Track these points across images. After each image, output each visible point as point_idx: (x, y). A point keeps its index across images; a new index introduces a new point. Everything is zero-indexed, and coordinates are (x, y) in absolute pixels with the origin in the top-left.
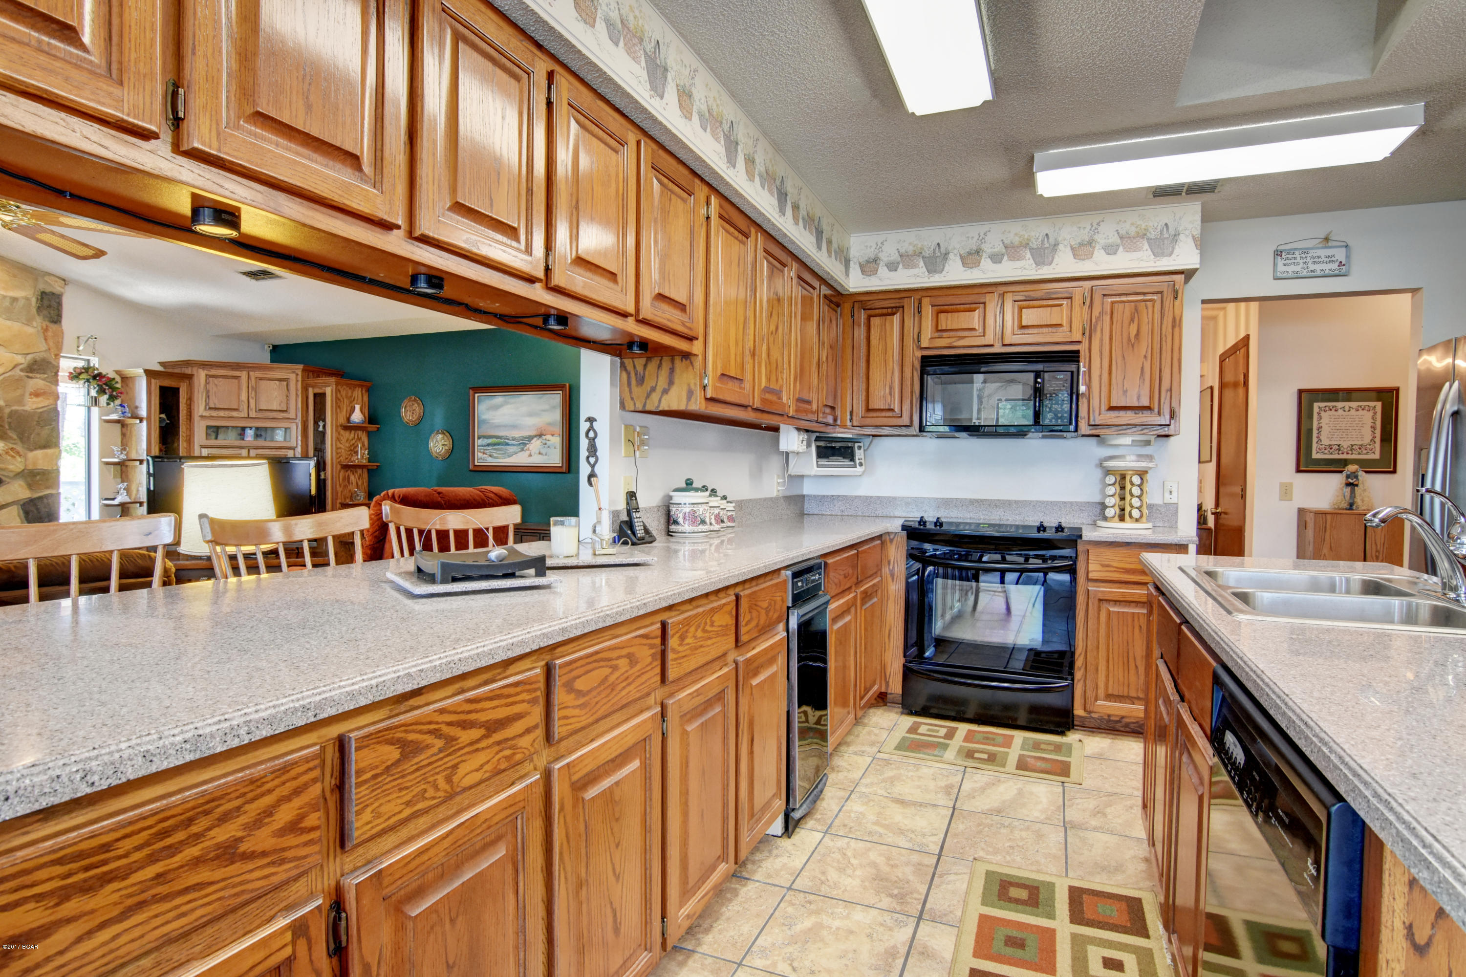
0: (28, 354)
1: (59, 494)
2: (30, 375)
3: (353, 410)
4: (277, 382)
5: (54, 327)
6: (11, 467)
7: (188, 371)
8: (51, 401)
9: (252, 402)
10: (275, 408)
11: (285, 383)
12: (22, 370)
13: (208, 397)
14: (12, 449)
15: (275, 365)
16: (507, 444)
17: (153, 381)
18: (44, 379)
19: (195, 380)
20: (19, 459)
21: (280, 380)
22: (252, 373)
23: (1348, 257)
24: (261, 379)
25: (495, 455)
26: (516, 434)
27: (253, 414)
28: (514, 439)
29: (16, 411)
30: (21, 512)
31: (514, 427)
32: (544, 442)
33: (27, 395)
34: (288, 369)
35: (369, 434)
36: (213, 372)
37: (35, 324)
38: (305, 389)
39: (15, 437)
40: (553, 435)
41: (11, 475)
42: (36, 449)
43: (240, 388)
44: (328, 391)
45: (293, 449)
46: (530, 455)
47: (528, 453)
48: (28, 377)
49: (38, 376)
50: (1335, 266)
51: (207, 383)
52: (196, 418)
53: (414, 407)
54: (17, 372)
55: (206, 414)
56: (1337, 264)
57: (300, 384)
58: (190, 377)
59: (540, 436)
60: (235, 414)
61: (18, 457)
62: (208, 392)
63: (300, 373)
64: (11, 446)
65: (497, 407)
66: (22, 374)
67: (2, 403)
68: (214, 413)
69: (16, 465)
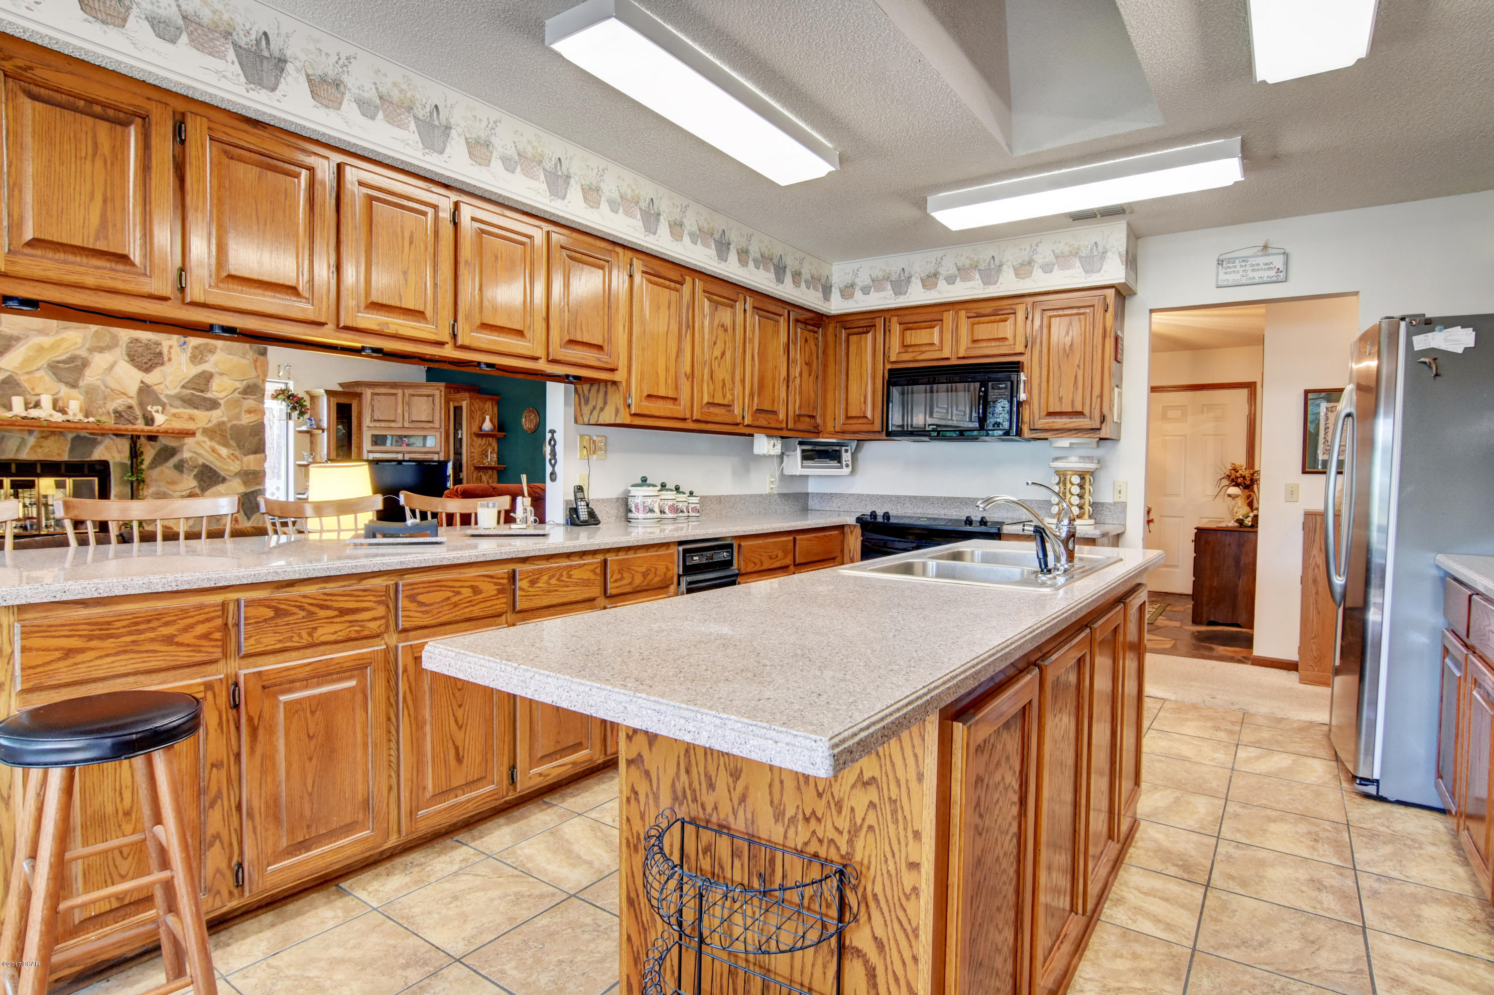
0: (243, 380)
1: (265, 489)
2: (245, 396)
3: (484, 420)
4: (426, 398)
5: (261, 358)
6: (232, 468)
7: (358, 390)
8: (259, 417)
9: (406, 415)
10: (423, 419)
11: (431, 398)
12: (239, 393)
13: (373, 411)
14: (233, 454)
15: (429, 383)
17: (332, 399)
18: (254, 400)
19: (364, 396)
20: (237, 462)
21: (428, 396)
22: (406, 391)
23: (1287, 264)
24: (413, 395)
27: (407, 425)
29: (236, 425)
33: (243, 412)
34: (433, 386)
35: (499, 440)
36: (377, 390)
37: (248, 357)
38: (447, 402)
39: (234, 445)
41: (232, 474)
42: (249, 454)
43: (397, 403)
44: (464, 404)
45: (438, 453)
48: (244, 398)
49: (251, 397)
50: (1272, 273)
51: (372, 400)
52: (365, 429)
53: (531, 417)
54: (236, 395)
55: (372, 425)
56: (1275, 270)
57: (443, 398)
58: (359, 395)
60: (393, 425)
61: (236, 460)
62: (373, 407)
63: (443, 389)
64: (232, 452)
66: (240, 396)
67: (225, 419)
68: (377, 424)
69: (235, 467)
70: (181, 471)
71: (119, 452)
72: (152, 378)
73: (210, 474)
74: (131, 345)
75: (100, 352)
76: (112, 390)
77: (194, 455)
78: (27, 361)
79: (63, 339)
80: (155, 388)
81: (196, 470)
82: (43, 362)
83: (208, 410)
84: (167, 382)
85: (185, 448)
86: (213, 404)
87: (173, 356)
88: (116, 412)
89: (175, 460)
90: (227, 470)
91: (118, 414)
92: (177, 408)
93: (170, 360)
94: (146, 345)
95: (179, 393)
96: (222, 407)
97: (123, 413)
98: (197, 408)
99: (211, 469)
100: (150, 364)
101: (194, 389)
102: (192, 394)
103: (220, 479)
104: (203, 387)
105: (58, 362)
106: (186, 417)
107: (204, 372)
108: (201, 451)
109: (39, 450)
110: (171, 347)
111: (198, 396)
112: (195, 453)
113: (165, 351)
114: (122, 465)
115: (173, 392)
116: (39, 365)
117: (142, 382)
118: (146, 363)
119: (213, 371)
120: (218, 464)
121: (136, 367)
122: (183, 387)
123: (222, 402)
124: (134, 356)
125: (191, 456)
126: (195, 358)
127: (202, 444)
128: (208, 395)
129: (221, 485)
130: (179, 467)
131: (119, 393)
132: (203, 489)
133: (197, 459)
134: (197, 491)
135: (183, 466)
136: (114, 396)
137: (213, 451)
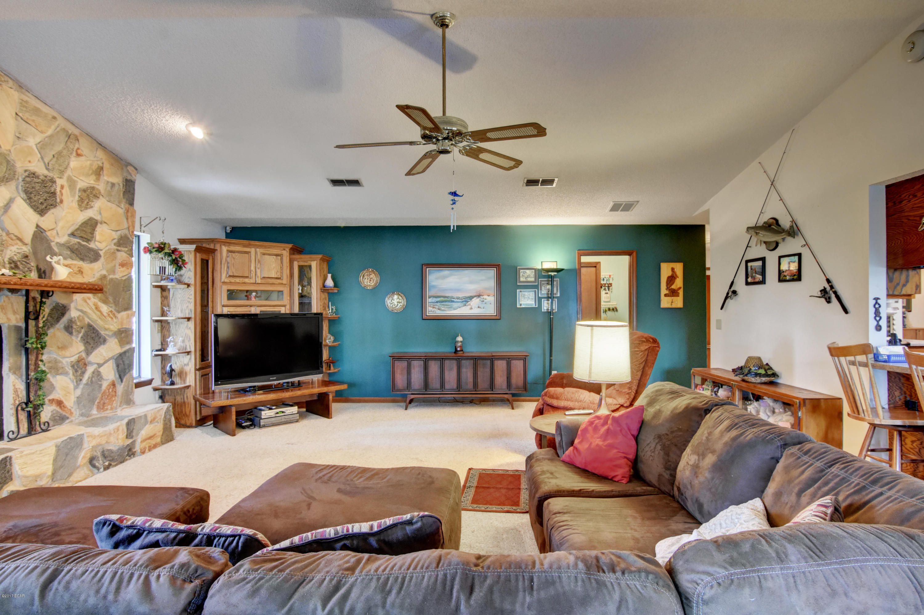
0: (117, 231)
1: (133, 349)
2: (119, 248)
3: (325, 279)
4: (275, 257)
5: (131, 208)
6: (111, 327)
7: (212, 246)
8: (128, 271)
9: (258, 272)
10: (273, 276)
11: (279, 257)
12: (115, 244)
13: (228, 267)
14: (111, 311)
16: (453, 302)
17: (198, 255)
18: (125, 252)
19: (218, 254)
20: (115, 320)
21: (277, 255)
22: (258, 250)
24: (264, 254)
25: (443, 309)
26: (461, 295)
27: (259, 281)
28: (458, 298)
29: (112, 279)
30: (115, 365)
31: (458, 290)
32: (482, 300)
33: (117, 266)
34: (281, 247)
35: (329, 295)
37: (122, 206)
38: (291, 262)
39: (112, 301)
40: (489, 296)
41: (110, 334)
42: (122, 311)
43: (250, 261)
44: (313, 264)
45: (285, 306)
46: (471, 309)
47: (469, 307)
48: (118, 250)
49: (123, 249)
51: (227, 256)
52: (220, 284)
53: (371, 276)
54: (113, 246)
55: (227, 280)
57: (288, 258)
58: (213, 251)
59: (479, 296)
60: (247, 280)
61: (114, 318)
62: (228, 263)
63: (288, 250)
64: (111, 309)
65: (444, 277)
66: (115, 247)
67: (104, 272)
68: (233, 280)
69: (114, 326)
70: (71, 333)
71: (15, 313)
72: (46, 222)
73: (93, 335)
74: (28, 179)
76: (8, 234)
77: (81, 314)
80: (48, 233)
81: (83, 331)
83: (92, 262)
84: (59, 228)
85: (72, 305)
86: (94, 256)
87: (64, 198)
88: (11, 262)
89: (64, 320)
90: (106, 329)
91: (14, 265)
93: (61, 201)
94: (43, 181)
95: (68, 242)
96: (102, 260)
97: (19, 263)
98: (82, 259)
99: (94, 329)
100: (45, 204)
101: (82, 238)
102: (79, 243)
103: (101, 340)
104: (89, 236)
107: (91, 219)
108: (87, 311)
110: (62, 187)
111: (84, 246)
112: (81, 311)
113: (58, 190)
114: (17, 329)
115: (64, 239)
117: (38, 226)
118: (42, 203)
119: (98, 218)
120: (100, 322)
121: (32, 207)
122: (73, 235)
123: (101, 253)
124: (31, 193)
125: (80, 316)
126: (83, 202)
127: (88, 301)
128: (92, 245)
129: (102, 346)
130: (69, 329)
131: (14, 238)
132: (88, 353)
133: (83, 318)
134: (84, 355)
135: (72, 327)
136: (10, 242)
137: (96, 308)
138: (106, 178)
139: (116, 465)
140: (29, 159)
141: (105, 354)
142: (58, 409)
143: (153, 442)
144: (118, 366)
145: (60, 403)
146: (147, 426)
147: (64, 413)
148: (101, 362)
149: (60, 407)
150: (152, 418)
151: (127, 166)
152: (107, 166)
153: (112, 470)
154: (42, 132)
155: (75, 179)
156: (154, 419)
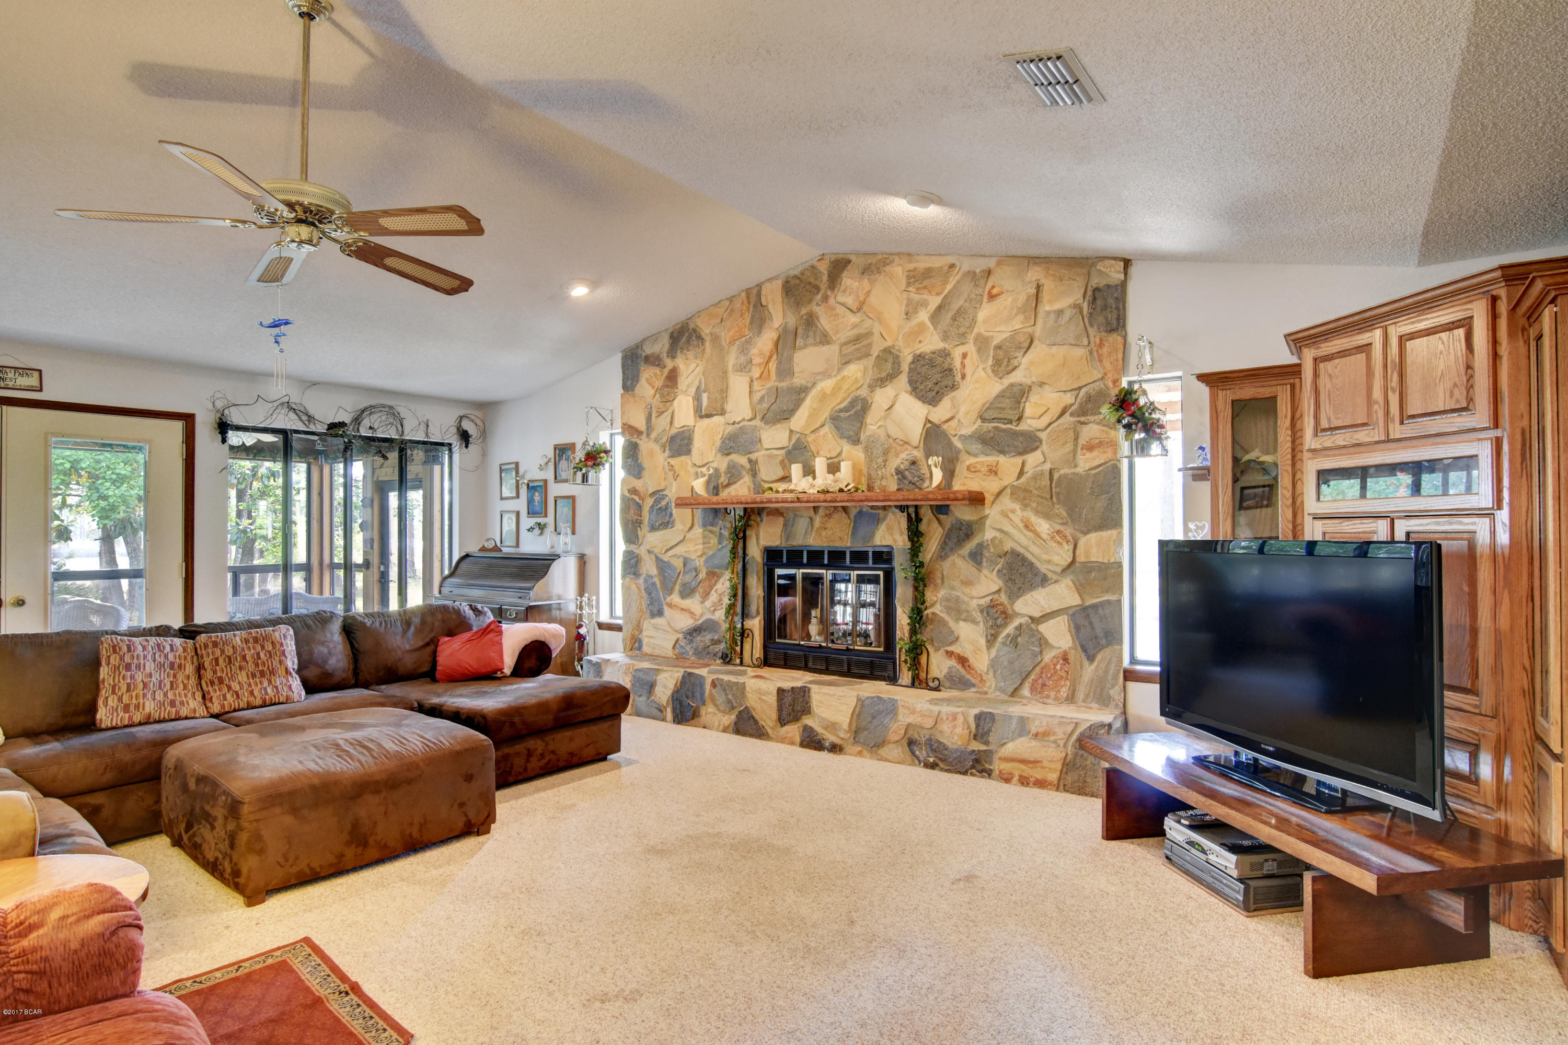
0: (1075, 389)
2: (1082, 419)
4: (1444, 336)
5: (1112, 337)
6: (1056, 559)
8: (1109, 455)
9: (1394, 401)
10: (1443, 407)
11: (1462, 332)
12: (1072, 415)
13: (1317, 406)
14: (1058, 532)
17: (1221, 396)
18: (1101, 423)
19: (1297, 374)
20: (1067, 547)
21: (1451, 328)
22: (1391, 330)
24: (1412, 336)
27: (1397, 431)
29: (1068, 476)
30: (1071, 626)
33: (1078, 451)
34: (1466, 290)
37: (1084, 342)
39: (1064, 514)
41: (1059, 570)
42: (1090, 531)
43: (1370, 373)
48: (1080, 423)
49: (1092, 418)
52: (1303, 457)
54: (1067, 418)
55: (1319, 444)
58: (1296, 371)
60: (1362, 436)
61: (1064, 544)
62: (1321, 396)
63: (1500, 292)
64: (1058, 527)
66: (1074, 420)
67: (1049, 467)
68: (1329, 441)
69: (1063, 556)
70: (981, 564)
72: (939, 413)
73: (1023, 570)
74: (912, 366)
75: (881, 387)
76: (895, 441)
77: (998, 534)
78: (812, 415)
79: (844, 377)
80: (945, 427)
81: (1002, 561)
82: (826, 414)
83: (1019, 454)
84: (960, 416)
85: (988, 522)
86: (1030, 442)
87: (968, 371)
88: (898, 472)
89: (971, 545)
90: (1049, 562)
91: (901, 476)
92: (975, 455)
93: (963, 377)
94: (931, 360)
95: (978, 430)
96: (1044, 447)
97: (907, 473)
98: (1002, 452)
99: (1024, 560)
100: (938, 390)
101: (997, 420)
102: (995, 428)
103: (1039, 579)
104: (1013, 415)
105: (841, 411)
106: (984, 469)
107: (1013, 387)
108: (1008, 528)
109: (824, 533)
110: (964, 356)
111: (1004, 430)
112: (1001, 531)
113: (957, 364)
115: (967, 431)
116: (823, 419)
117: (928, 421)
118: (931, 390)
119: (1030, 381)
120: (1034, 549)
121: (919, 398)
122: (981, 418)
123: (1043, 435)
124: (916, 381)
125: (995, 538)
126: (1000, 366)
127: (1010, 515)
128: (1023, 427)
129: (1040, 589)
130: (976, 557)
131: (901, 443)
132: (1014, 595)
133: (1001, 542)
134: (1003, 598)
135: (982, 554)
136: (899, 448)
137: (1026, 527)
138: (1047, 308)
139: (947, 771)
140: (919, 339)
141: (1043, 602)
142: (959, 667)
143: (1037, 774)
144: (1078, 628)
145: (963, 661)
146: (1023, 739)
147: (968, 676)
148: (1037, 614)
149: (963, 666)
150: (1041, 730)
151: (1093, 265)
152: (1048, 285)
153: (936, 773)
154: (938, 294)
155: (990, 334)
156: (1046, 734)
